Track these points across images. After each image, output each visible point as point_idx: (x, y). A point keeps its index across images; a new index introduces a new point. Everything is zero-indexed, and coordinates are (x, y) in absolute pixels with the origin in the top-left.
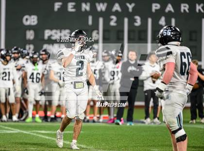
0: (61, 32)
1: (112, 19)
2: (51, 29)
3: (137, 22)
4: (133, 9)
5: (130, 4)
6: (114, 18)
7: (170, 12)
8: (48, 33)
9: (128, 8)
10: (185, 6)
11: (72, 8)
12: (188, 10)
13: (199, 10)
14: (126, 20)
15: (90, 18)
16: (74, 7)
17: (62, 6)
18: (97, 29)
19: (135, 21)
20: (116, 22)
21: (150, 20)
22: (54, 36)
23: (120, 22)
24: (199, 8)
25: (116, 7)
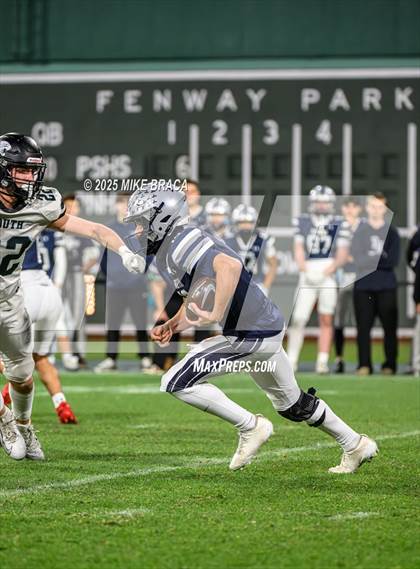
0: (110, 162)
1: (216, 129)
2: (91, 155)
3: (269, 135)
4: (263, 102)
5: (256, 91)
6: (221, 125)
7: (340, 108)
8: (84, 163)
9: (249, 102)
10: (372, 95)
11: (134, 104)
12: (381, 102)
13: (403, 104)
14: (247, 131)
15: (172, 127)
16: (139, 101)
17: (112, 99)
18: (187, 153)
19: (265, 132)
20: (226, 136)
21: (297, 131)
22: (96, 171)
23: (234, 136)
24: (402, 98)
25: (227, 100)
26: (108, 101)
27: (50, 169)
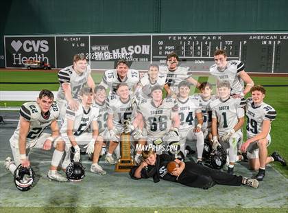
0: (171, 47)
3: (197, 43)
5: (195, 37)
6: (189, 42)
7: (209, 39)
8: (167, 47)
10: (214, 37)
11: (175, 39)
14: (193, 43)
15: (181, 42)
18: (183, 46)
21: (202, 43)
24: (220, 38)
25: (190, 38)
27: (161, 48)
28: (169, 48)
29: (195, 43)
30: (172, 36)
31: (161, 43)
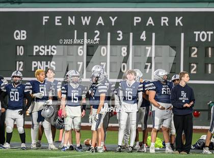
0: (48, 48)
3: (119, 37)
6: (98, 32)
7: (150, 25)
8: (37, 48)
10: (165, 20)
11: (58, 22)
12: (168, 22)
13: (178, 23)
14: (109, 35)
16: (61, 21)
17: (49, 20)
20: (99, 37)
21: (131, 35)
24: (178, 21)
25: (100, 21)
26: (46, 20)
27: (20, 51)
28: (43, 50)
29: (114, 36)
30: (52, 15)
31: (21, 35)
